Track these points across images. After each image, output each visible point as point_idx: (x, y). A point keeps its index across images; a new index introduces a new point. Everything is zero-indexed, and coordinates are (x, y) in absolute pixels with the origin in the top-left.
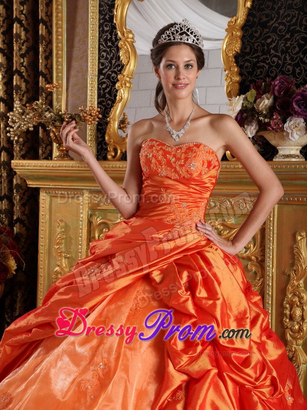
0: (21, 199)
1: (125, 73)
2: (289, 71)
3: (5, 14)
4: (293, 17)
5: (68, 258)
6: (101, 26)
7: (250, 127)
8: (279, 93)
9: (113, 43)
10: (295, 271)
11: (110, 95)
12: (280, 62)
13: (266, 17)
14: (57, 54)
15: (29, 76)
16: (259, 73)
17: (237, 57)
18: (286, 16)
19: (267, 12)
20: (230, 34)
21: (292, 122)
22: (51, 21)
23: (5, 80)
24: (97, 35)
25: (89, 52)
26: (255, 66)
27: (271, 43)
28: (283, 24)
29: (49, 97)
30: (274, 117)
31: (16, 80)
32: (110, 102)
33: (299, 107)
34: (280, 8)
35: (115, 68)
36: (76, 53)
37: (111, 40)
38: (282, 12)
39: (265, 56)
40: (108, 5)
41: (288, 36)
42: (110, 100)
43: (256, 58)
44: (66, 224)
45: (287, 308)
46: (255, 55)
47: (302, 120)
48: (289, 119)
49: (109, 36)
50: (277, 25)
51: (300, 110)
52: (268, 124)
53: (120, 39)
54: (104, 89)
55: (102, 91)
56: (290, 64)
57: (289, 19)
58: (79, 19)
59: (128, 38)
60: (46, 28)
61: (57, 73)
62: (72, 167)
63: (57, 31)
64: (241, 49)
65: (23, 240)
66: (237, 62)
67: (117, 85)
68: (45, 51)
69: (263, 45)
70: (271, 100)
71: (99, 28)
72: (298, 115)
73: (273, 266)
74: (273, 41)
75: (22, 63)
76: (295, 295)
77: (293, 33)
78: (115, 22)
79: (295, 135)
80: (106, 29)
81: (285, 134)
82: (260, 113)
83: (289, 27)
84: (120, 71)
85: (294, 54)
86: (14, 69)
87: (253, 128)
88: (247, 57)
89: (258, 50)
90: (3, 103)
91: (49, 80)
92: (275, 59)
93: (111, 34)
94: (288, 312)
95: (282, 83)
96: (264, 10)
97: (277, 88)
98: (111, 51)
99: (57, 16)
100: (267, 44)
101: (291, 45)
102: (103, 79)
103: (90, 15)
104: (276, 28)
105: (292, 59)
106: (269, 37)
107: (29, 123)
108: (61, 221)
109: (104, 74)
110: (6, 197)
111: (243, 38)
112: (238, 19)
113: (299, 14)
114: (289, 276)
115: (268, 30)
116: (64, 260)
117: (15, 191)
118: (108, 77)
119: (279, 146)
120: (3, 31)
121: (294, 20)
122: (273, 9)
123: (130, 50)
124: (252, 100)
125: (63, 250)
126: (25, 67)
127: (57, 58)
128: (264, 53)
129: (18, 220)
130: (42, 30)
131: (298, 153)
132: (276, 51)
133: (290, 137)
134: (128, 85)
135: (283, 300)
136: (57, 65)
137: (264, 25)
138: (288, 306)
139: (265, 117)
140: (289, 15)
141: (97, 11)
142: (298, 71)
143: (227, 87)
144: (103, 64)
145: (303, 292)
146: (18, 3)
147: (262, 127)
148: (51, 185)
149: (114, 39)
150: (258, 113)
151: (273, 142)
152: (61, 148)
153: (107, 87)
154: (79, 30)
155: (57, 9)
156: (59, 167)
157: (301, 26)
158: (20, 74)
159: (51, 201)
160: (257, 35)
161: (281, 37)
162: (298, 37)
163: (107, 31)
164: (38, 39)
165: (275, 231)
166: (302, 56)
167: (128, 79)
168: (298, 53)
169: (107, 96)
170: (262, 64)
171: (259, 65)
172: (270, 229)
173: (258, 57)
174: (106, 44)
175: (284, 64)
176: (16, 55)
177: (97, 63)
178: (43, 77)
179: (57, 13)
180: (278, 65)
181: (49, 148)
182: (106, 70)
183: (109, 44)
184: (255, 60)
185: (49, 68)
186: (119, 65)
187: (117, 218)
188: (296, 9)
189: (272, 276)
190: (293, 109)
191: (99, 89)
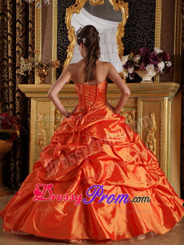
0: (20, 103)
1: (71, 45)
2: (145, 45)
3: (11, 18)
4: (147, 23)
5: (45, 129)
6: (58, 24)
7: (131, 69)
8: (143, 54)
9: (64, 32)
10: (150, 130)
11: (63, 56)
12: (141, 41)
13: (135, 22)
14: (37, 36)
15: (23, 46)
16: (132, 46)
17: (122, 39)
18: (143, 22)
19: (135, 20)
20: (120, 29)
21: (149, 67)
22: (34, 21)
23: (11, 48)
24: (57, 28)
25: (53, 36)
26: (130, 43)
27: (137, 34)
28: (142, 25)
29: (33, 56)
30: (142, 64)
31: (17, 48)
32: (63, 59)
33: (152, 60)
34: (141, 19)
35: (65, 43)
36: (46, 36)
37: (63, 30)
38: (142, 20)
39: (135, 39)
40: (62, 15)
41: (145, 31)
42: (63, 57)
43: (131, 39)
44: (44, 113)
45: (147, 145)
46: (131, 38)
47: (153, 66)
48: (148, 65)
49: (62, 29)
50: (140, 26)
51: (153, 61)
52: (139, 67)
53: (68, 30)
54: (60, 53)
55: (59, 54)
56: (145, 43)
57: (145, 23)
58: (48, 21)
59: (72, 30)
60: (32, 25)
61: (37, 45)
62: (49, 87)
63: (37, 26)
64: (124, 36)
65: (20, 122)
66: (122, 41)
67: (67, 51)
68: (32, 35)
69: (134, 34)
70: (140, 57)
71: (58, 25)
72: (152, 63)
73: (141, 128)
74: (138, 33)
75: (21, 41)
76: (150, 140)
77: (147, 29)
78: (66, 22)
79: (150, 72)
80: (61, 25)
81: (146, 71)
82: (135, 63)
83: (145, 27)
84: (68, 44)
85: (148, 38)
86: (17, 43)
87: (132, 69)
88: (127, 39)
89: (131, 36)
90: (10, 59)
91: (33, 49)
92: (139, 40)
93: (63, 28)
94: (147, 147)
95: (145, 50)
96: (134, 19)
97: (142, 52)
98: (63, 35)
99: (37, 19)
100: (136, 34)
101: (146, 34)
102: (60, 48)
103: (53, 19)
104: (139, 27)
105: (146, 40)
106: (136, 31)
107: (30, 67)
108: (42, 112)
109: (60, 46)
110: (11, 102)
111: (125, 31)
112: (123, 23)
113: (149, 22)
114: (148, 132)
115: (136, 28)
116: (43, 130)
117: (17, 100)
118: (62, 47)
119: (143, 77)
120: (11, 26)
121: (147, 24)
122: (138, 19)
123: (73, 35)
124: (131, 57)
125: (43, 125)
126: (22, 42)
127: (37, 38)
128: (134, 38)
129: (18, 113)
130: (30, 25)
131: (151, 80)
132: (140, 37)
133: (148, 73)
134: (72, 51)
135: (145, 142)
136: (37, 42)
137: (134, 26)
138: (147, 144)
139: (138, 64)
140: (145, 22)
141: (57, 17)
142: (149, 45)
143: (119, 52)
144: (59, 41)
145: (154, 138)
146: (19, 13)
147: (136, 68)
148: (38, 95)
149: (65, 30)
150: (134, 63)
151: (140, 75)
152: (42, 79)
153: (62, 51)
154: (48, 25)
155: (37, 16)
156: (42, 87)
157: (150, 27)
158: (19, 45)
159: (37, 103)
160: (131, 30)
161: (142, 31)
162: (149, 31)
163: (61, 27)
164: (29, 30)
165: (142, 113)
166: (151, 39)
167: (72, 48)
168: (149, 38)
169: (62, 55)
170: (133, 42)
171: (132, 43)
172: (139, 112)
173: (132, 39)
174: (61, 32)
175: (143, 42)
176: (18, 37)
177: (57, 41)
178: (31, 47)
179: (37, 18)
180: (140, 43)
181: (33, 79)
182: (61, 44)
183: (63, 32)
184: (130, 41)
185: (33, 43)
186: (67, 42)
187: (69, 110)
188: (148, 20)
189: (141, 132)
190: (150, 61)
191: (58, 53)
